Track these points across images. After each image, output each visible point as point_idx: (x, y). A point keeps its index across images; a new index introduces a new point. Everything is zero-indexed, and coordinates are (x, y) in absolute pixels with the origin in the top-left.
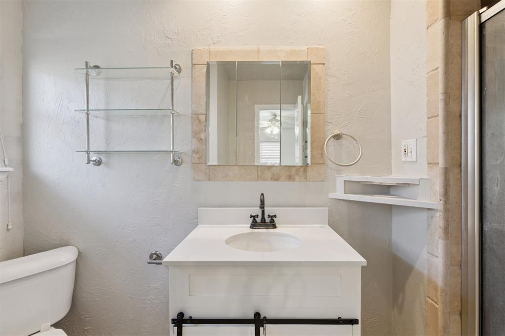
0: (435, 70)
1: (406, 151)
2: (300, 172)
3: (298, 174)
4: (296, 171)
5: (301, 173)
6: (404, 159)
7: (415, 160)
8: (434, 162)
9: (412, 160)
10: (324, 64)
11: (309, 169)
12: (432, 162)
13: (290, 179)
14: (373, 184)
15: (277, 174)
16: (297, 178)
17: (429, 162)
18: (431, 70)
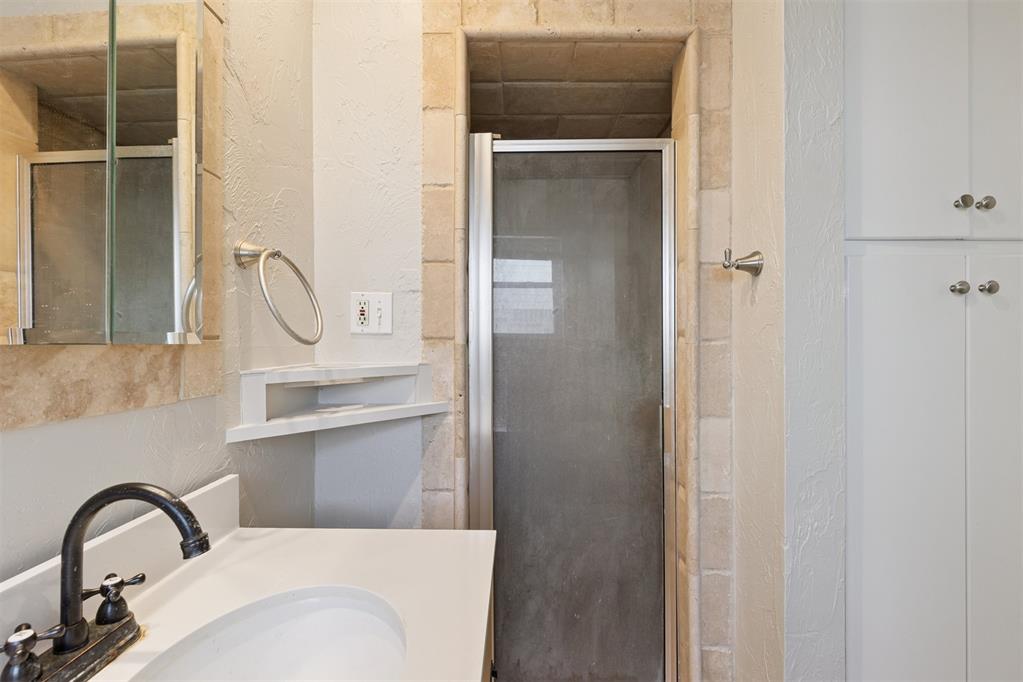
0: (440, 185)
1: (366, 313)
2: (161, 368)
3: (156, 379)
4: (150, 364)
5: (164, 374)
6: (358, 329)
7: (390, 332)
8: (440, 335)
9: (382, 331)
10: (222, 22)
11: (188, 357)
12: (434, 336)
13: (128, 401)
14: (316, 385)
15: (78, 383)
16: (152, 393)
17: (426, 335)
18: (434, 182)
